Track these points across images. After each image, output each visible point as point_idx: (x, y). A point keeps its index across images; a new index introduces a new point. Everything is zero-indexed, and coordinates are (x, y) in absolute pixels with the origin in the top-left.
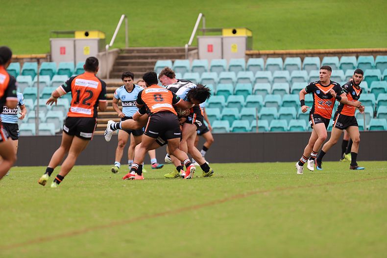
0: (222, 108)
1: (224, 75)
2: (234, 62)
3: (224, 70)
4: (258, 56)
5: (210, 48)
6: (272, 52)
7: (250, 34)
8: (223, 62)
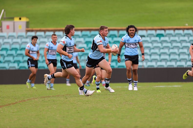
0: (14, 57)
1: (15, 40)
2: (20, 34)
3: (15, 38)
4: (32, 31)
5: (8, 27)
6: (39, 29)
7: (28, 20)
8: (14, 34)
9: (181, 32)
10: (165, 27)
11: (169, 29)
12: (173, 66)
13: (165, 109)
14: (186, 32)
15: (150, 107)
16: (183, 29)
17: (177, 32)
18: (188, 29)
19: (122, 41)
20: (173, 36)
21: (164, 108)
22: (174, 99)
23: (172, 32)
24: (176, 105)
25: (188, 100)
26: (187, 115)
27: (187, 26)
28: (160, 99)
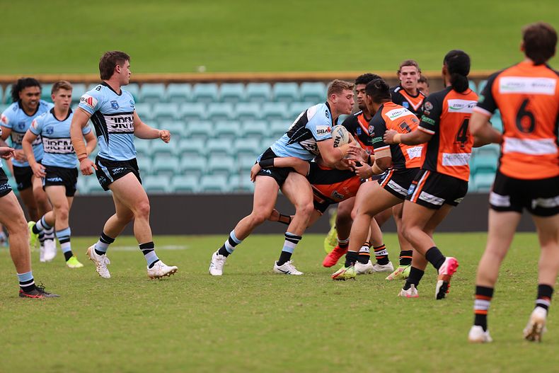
9: (185, 89)
10: (139, 76)
11: (152, 82)
12: (162, 188)
13: (140, 315)
14: (200, 89)
15: (99, 308)
16: (193, 82)
17: (174, 89)
18: (205, 82)
19: (7, 125)
20: (162, 101)
21: (137, 312)
22: (165, 285)
23: (158, 89)
24: (172, 303)
25: (206, 288)
26: (202, 330)
27: (202, 72)
28: (126, 284)
